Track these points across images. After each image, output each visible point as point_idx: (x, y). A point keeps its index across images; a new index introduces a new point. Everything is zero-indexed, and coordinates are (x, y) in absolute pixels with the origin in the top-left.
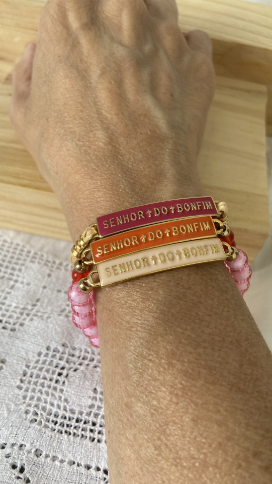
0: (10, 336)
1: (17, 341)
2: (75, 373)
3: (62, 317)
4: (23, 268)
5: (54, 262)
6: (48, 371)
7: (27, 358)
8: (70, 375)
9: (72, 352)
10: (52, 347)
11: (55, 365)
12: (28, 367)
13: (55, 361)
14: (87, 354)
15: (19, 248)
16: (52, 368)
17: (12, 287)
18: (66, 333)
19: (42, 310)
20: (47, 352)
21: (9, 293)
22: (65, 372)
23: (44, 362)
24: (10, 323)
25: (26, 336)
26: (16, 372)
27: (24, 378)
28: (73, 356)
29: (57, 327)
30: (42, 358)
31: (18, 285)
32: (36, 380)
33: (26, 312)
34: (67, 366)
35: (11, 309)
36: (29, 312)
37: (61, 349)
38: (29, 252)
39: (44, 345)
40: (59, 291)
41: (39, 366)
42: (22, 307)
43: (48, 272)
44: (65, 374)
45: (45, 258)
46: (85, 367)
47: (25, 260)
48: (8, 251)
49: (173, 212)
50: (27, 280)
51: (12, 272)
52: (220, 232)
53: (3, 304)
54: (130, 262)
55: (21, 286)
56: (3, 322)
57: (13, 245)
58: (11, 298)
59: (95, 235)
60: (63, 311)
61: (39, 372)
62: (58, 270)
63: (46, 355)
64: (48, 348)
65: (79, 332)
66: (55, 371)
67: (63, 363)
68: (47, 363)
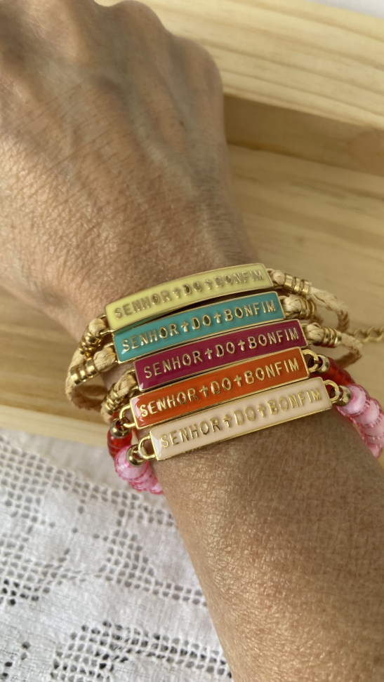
0: (33, 609)
1: (42, 616)
2: (122, 665)
3: (101, 580)
4: (42, 497)
5: (87, 487)
6: (86, 661)
7: (57, 642)
8: (116, 668)
9: (117, 633)
10: (90, 627)
11: (95, 653)
13: (95, 647)
14: (137, 637)
15: (36, 463)
16: (91, 657)
17: (30, 530)
18: (107, 606)
19: (73, 568)
20: (83, 633)
22: (109, 663)
23: (80, 649)
24: (29, 589)
25: (53, 609)
26: (44, 662)
28: (118, 638)
29: (94, 596)
30: (77, 642)
31: (37, 526)
32: (72, 674)
33: (51, 571)
34: (111, 653)
35: (31, 566)
36: (55, 571)
37: (102, 629)
38: (50, 470)
39: (78, 622)
40: (96, 537)
41: (75, 653)
42: (45, 563)
43: (79, 504)
44: (108, 667)
45: (73, 479)
46: (136, 655)
47: (45, 484)
48: (19, 470)
49: (242, 349)
50: (50, 519)
51: (27, 504)
52: (313, 369)
53: (18, 557)
54: (195, 425)
55: (42, 527)
56: (21, 586)
57: (27, 460)
58: (29, 548)
59: (133, 387)
60: (102, 570)
61: (75, 663)
62: (93, 500)
63: (83, 638)
64: (84, 628)
65: (126, 603)
66: (96, 661)
67: (105, 650)
68: (85, 649)
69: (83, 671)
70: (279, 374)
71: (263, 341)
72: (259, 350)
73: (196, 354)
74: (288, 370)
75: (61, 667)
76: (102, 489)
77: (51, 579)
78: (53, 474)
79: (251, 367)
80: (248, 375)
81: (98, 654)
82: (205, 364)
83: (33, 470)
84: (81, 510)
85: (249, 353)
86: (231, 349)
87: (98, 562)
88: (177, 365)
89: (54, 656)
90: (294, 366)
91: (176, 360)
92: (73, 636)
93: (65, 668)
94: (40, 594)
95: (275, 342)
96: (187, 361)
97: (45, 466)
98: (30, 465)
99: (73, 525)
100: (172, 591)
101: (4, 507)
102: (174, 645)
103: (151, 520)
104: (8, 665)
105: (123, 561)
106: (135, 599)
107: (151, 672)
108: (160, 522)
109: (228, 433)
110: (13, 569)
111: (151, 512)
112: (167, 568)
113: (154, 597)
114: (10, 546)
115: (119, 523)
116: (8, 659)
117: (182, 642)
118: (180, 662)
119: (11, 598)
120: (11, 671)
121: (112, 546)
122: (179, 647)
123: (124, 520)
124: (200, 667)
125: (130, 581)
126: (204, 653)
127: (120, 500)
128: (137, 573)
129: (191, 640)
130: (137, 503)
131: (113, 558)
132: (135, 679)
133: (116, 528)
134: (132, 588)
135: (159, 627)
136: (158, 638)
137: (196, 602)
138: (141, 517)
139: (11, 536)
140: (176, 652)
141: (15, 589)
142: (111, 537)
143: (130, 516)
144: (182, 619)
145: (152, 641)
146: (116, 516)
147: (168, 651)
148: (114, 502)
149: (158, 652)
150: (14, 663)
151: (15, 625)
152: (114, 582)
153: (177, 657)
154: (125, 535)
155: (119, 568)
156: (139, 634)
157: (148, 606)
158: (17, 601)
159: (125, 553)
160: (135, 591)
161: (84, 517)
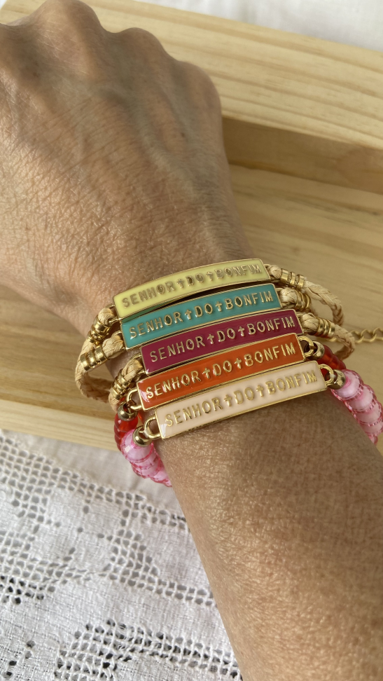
0: (36, 607)
1: (46, 615)
2: (125, 664)
3: (105, 579)
4: (48, 497)
5: (92, 487)
6: (89, 660)
7: (61, 641)
8: (119, 667)
9: (121, 632)
10: (94, 626)
11: (98, 652)
13: (99, 646)
14: (141, 636)
15: (42, 464)
16: (95, 656)
17: (36, 529)
18: (112, 605)
19: (77, 567)
20: (87, 632)
21: (32, 539)
22: (112, 662)
23: (84, 648)
24: (35, 588)
25: (58, 607)
26: (48, 661)
28: (122, 637)
29: (98, 595)
30: (81, 641)
31: (43, 525)
32: (75, 674)
33: (56, 570)
34: (114, 652)
35: (36, 565)
36: (60, 570)
37: (106, 628)
38: (56, 471)
39: (82, 621)
40: (101, 536)
41: (78, 652)
42: (50, 562)
43: (84, 504)
44: (112, 666)
45: (78, 480)
46: (140, 654)
47: (51, 484)
48: (27, 471)
49: (242, 335)
50: (55, 519)
51: (33, 504)
52: (308, 354)
53: (24, 556)
54: (198, 405)
55: (48, 527)
56: (27, 585)
57: (34, 461)
58: (35, 547)
59: (139, 371)
60: (106, 569)
61: (78, 663)
62: (98, 500)
63: (86, 637)
64: (88, 627)
65: (130, 602)
66: (100, 660)
67: (109, 649)
68: (88, 648)
69: (86, 671)
70: (276, 357)
71: (261, 328)
72: (258, 336)
73: (199, 339)
74: (285, 354)
75: (65, 666)
76: (107, 490)
77: (57, 578)
78: (59, 475)
79: (251, 351)
80: (248, 358)
81: (101, 654)
82: (208, 348)
83: (40, 471)
84: (86, 510)
85: (247, 338)
86: (231, 334)
87: (103, 561)
88: (181, 349)
89: (58, 655)
90: (291, 350)
91: (180, 345)
92: (77, 635)
93: (69, 668)
94: (45, 592)
95: (273, 329)
96: (191, 346)
97: (51, 467)
98: (37, 466)
99: (78, 525)
100: (175, 591)
101: (11, 507)
102: (177, 645)
103: (154, 520)
104: (12, 663)
105: (126, 560)
106: (138, 598)
107: (154, 671)
108: (163, 522)
109: (229, 412)
110: (19, 567)
111: (155, 513)
112: (170, 567)
113: (157, 596)
114: (16, 545)
115: (123, 523)
116: (12, 658)
117: (185, 641)
118: (183, 662)
119: (16, 597)
120: (14, 670)
121: (116, 545)
122: (182, 647)
123: (128, 520)
124: (203, 667)
125: (133, 580)
126: (207, 653)
127: (124, 500)
128: (141, 572)
129: (194, 640)
130: (141, 503)
131: (117, 558)
132: (138, 678)
133: (120, 528)
134: (136, 586)
135: (162, 626)
136: (161, 638)
137: (199, 602)
138: (144, 517)
139: (18, 535)
140: (179, 652)
141: (20, 588)
142: (115, 537)
143: (134, 515)
144: (184, 618)
145: (155, 640)
146: (118, 516)
147: (171, 651)
148: (118, 502)
149: (161, 652)
150: (18, 662)
151: (20, 624)
152: (117, 581)
153: (180, 657)
154: (129, 535)
155: (123, 567)
156: (143, 633)
157: (152, 606)
158: (22, 599)
159: (129, 552)
160: (139, 590)
161: (89, 517)
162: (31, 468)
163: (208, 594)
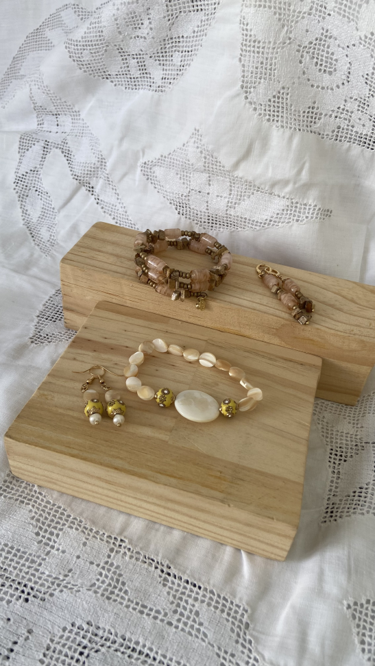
0: (39, 606)
1: (45, 612)
2: (96, 654)
3: (90, 593)
4: (61, 533)
5: (91, 530)
6: (70, 648)
7: (52, 632)
8: (90, 656)
9: (96, 631)
10: (77, 624)
11: (77, 643)
12: (52, 641)
13: (79, 639)
14: (110, 636)
15: (60, 511)
16: (75, 646)
17: (48, 553)
18: (92, 611)
19: (72, 582)
20: (72, 628)
21: (44, 559)
22: (86, 652)
23: (68, 639)
24: (40, 592)
25: (54, 608)
26: (40, 644)
27: (47, 652)
28: (96, 635)
29: (84, 603)
30: (66, 634)
31: (54, 551)
32: (58, 656)
33: (57, 582)
34: (89, 645)
35: (44, 577)
36: (60, 583)
37: (85, 626)
38: (69, 516)
39: (69, 620)
40: (92, 563)
41: (63, 641)
42: (54, 576)
43: (84, 540)
44: (86, 654)
45: (83, 524)
46: (107, 649)
47: (64, 525)
48: (49, 514)
50: (63, 547)
51: (50, 536)
53: (37, 570)
55: (56, 552)
56: (35, 590)
57: (55, 508)
58: (45, 565)
60: (92, 586)
61: (62, 649)
62: (94, 539)
63: (71, 631)
64: (73, 625)
65: (105, 611)
66: (77, 649)
67: (85, 642)
68: (70, 640)
69: (66, 656)
76: (101, 533)
77: (56, 587)
81: (79, 645)
83: (58, 515)
84: (85, 544)
87: (90, 580)
89: (48, 641)
92: (64, 629)
93: (54, 651)
94: (47, 596)
99: (78, 553)
100: (139, 608)
101: (34, 536)
102: (135, 646)
103: (131, 557)
104: (15, 643)
105: (107, 581)
106: (112, 608)
107: (115, 662)
108: (137, 559)
110: (32, 577)
111: (132, 552)
112: (137, 590)
113: (126, 609)
114: (33, 561)
115: (109, 556)
116: (15, 639)
117: (141, 644)
118: (137, 659)
119: (26, 597)
120: (16, 648)
121: (102, 570)
122: (138, 648)
125: (110, 596)
126: (156, 656)
127: (112, 541)
128: (116, 591)
129: (148, 644)
130: (123, 545)
131: (101, 579)
132: (104, 665)
133: (106, 559)
134: (111, 601)
135: (126, 631)
136: (124, 639)
137: (155, 618)
138: (125, 554)
139: (34, 556)
140: (136, 652)
141: (30, 591)
143: (117, 552)
144: (143, 628)
145: (120, 640)
146: (106, 551)
147: (130, 650)
148: (107, 542)
149: (122, 649)
150: (19, 642)
151: (25, 617)
152: (99, 595)
153: (135, 655)
154: (112, 565)
155: (104, 586)
156: (111, 634)
157: (121, 615)
158: (30, 599)
159: (110, 576)
160: (113, 603)
161: (86, 549)
162: (52, 512)
163: (163, 613)
